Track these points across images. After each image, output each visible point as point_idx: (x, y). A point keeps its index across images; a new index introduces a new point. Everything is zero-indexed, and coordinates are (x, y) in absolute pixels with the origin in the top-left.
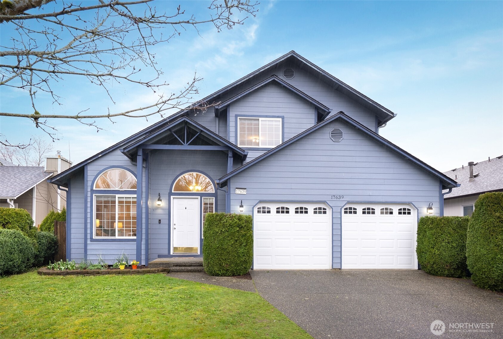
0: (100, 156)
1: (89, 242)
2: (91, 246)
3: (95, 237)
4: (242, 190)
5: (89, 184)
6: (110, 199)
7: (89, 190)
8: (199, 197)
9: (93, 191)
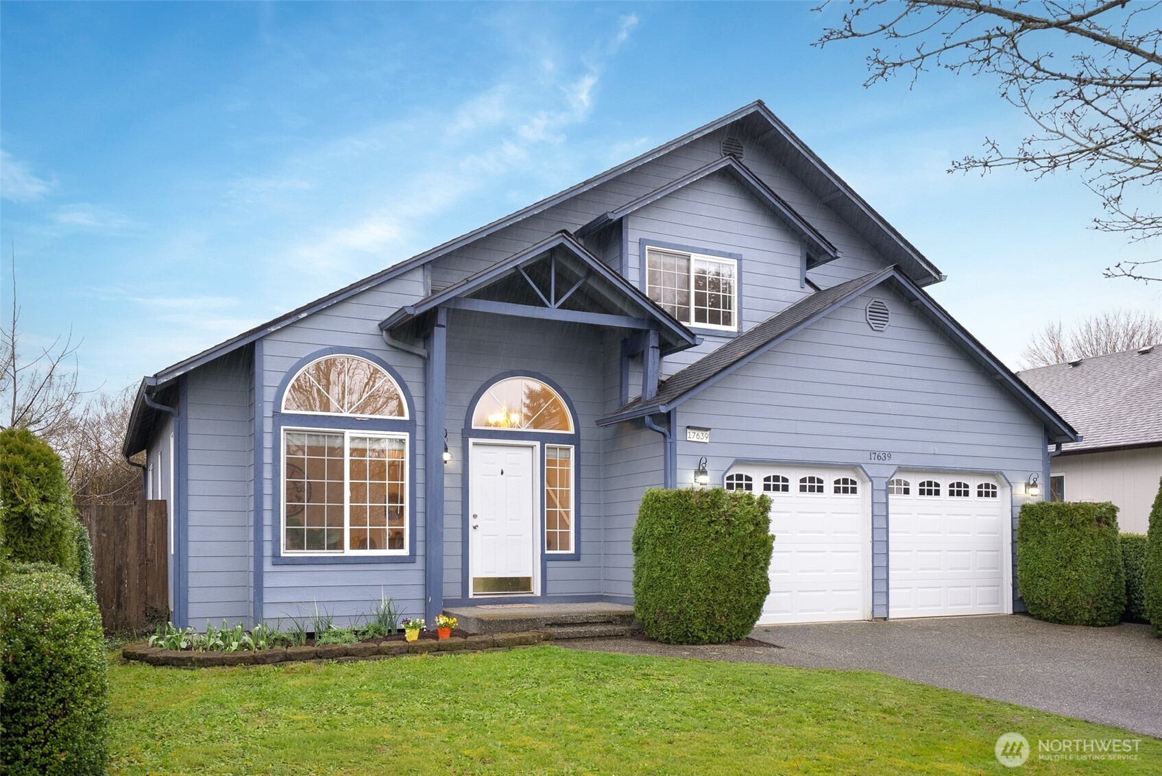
0: (304, 315)
1: (267, 566)
2: (274, 578)
3: (285, 553)
4: (700, 433)
5: (269, 394)
6: (327, 443)
7: (268, 412)
8: (538, 444)
9: (279, 419)
